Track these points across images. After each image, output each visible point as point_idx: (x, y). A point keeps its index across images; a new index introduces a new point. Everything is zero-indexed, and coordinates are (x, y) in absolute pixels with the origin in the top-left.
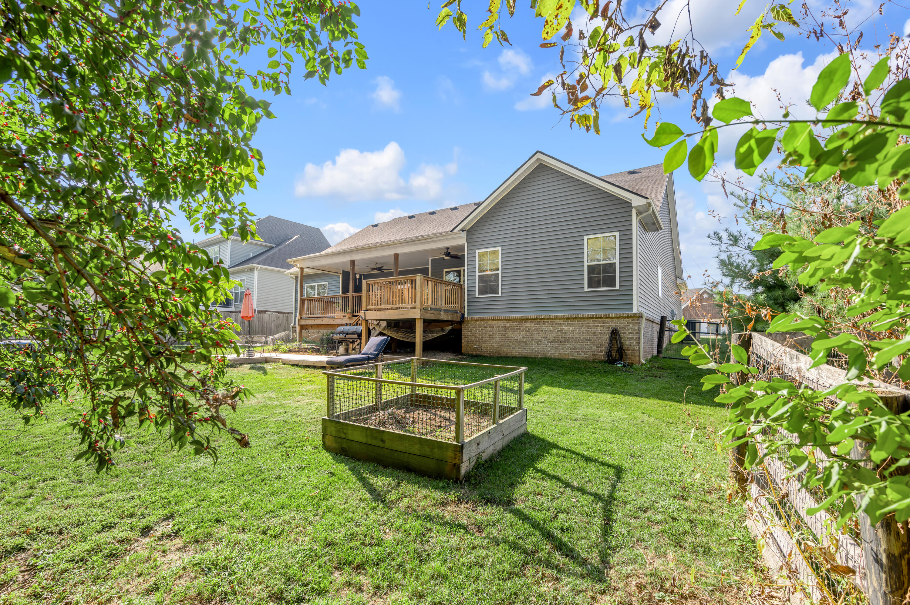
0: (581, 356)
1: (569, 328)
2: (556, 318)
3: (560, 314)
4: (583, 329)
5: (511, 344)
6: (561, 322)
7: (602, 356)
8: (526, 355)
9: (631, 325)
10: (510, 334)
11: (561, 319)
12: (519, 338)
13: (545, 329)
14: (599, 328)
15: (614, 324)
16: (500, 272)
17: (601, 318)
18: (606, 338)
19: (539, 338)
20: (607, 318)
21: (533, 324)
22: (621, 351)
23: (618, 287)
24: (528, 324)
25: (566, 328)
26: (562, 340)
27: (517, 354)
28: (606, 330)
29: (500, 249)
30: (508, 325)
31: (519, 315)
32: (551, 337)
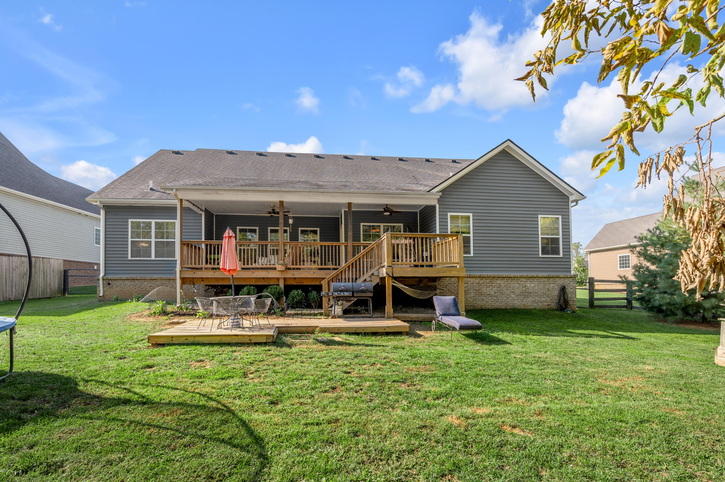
0: (539, 306)
1: (530, 285)
2: (521, 277)
3: (525, 274)
4: (541, 286)
5: (485, 298)
6: (525, 280)
7: (554, 305)
8: (498, 307)
9: (572, 283)
10: (484, 290)
11: (525, 277)
12: (492, 292)
13: (512, 285)
14: (552, 285)
15: (561, 282)
16: (471, 235)
17: (552, 278)
18: (556, 293)
19: (508, 293)
20: (557, 277)
21: (503, 281)
22: (566, 302)
23: (561, 255)
24: (499, 282)
25: (529, 285)
26: (526, 294)
27: (490, 307)
28: (556, 287)
29: (471, 215)
30: (482, 282)
31: (492, 274)
32: (517, 292)
